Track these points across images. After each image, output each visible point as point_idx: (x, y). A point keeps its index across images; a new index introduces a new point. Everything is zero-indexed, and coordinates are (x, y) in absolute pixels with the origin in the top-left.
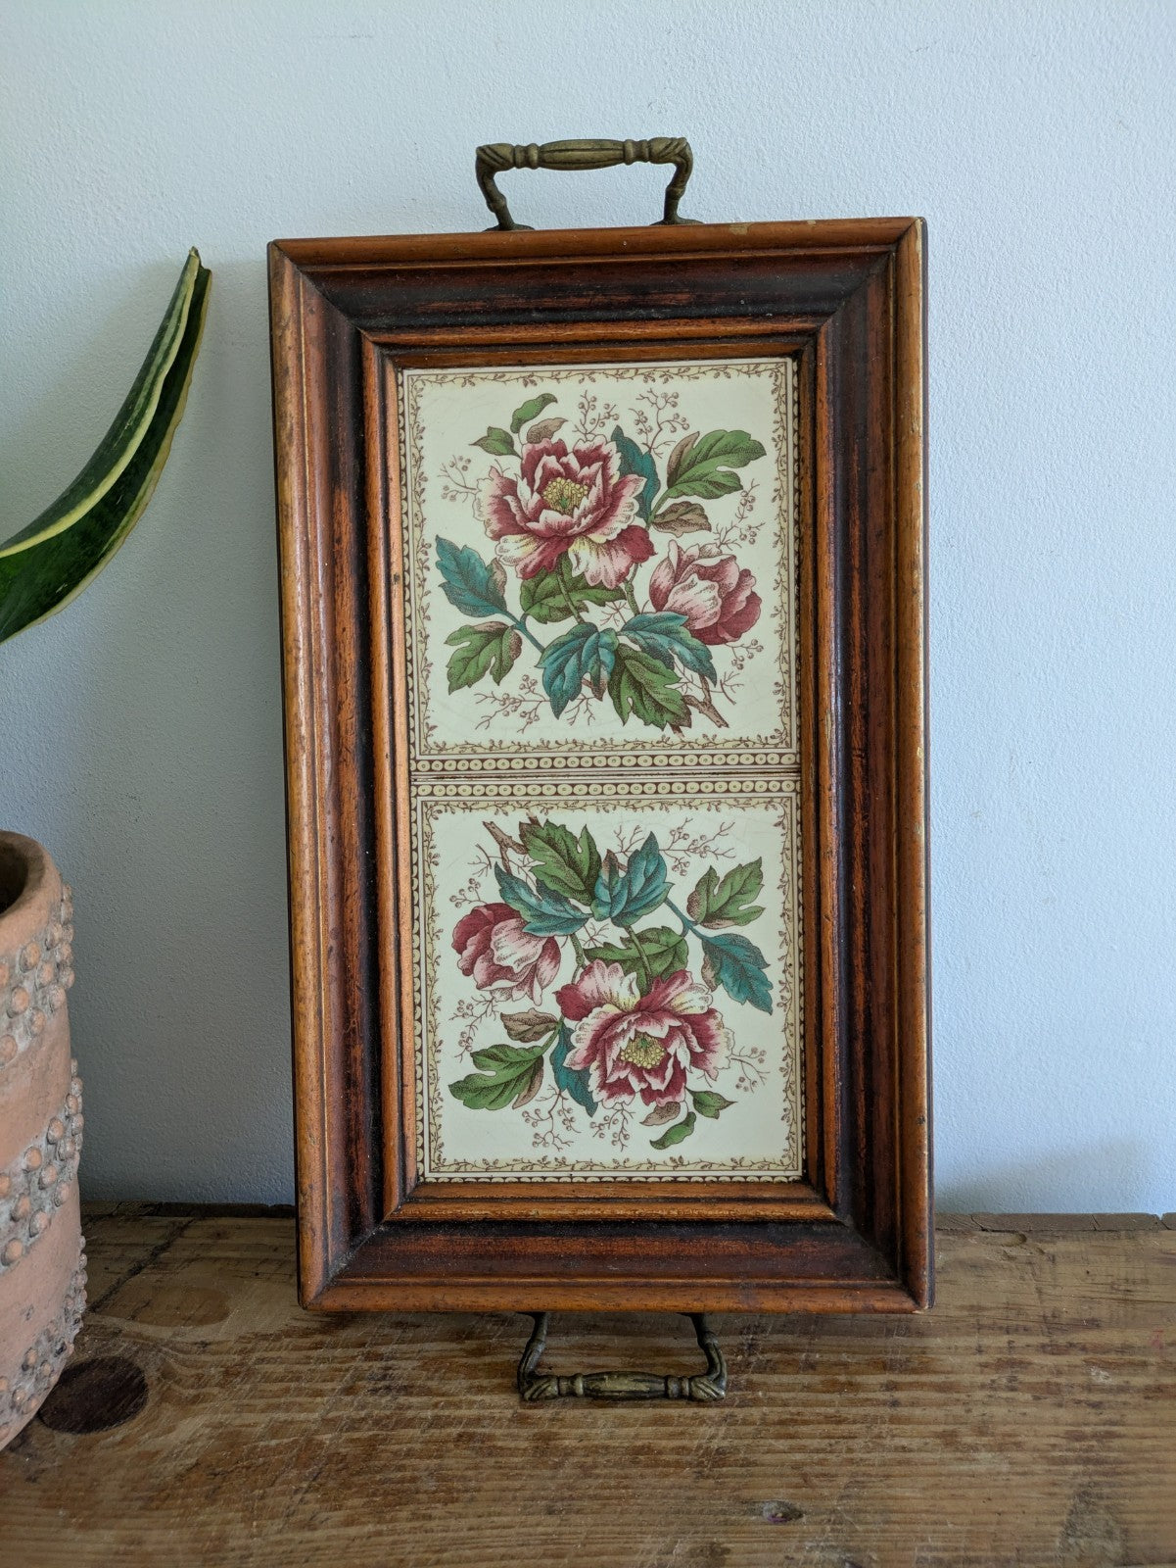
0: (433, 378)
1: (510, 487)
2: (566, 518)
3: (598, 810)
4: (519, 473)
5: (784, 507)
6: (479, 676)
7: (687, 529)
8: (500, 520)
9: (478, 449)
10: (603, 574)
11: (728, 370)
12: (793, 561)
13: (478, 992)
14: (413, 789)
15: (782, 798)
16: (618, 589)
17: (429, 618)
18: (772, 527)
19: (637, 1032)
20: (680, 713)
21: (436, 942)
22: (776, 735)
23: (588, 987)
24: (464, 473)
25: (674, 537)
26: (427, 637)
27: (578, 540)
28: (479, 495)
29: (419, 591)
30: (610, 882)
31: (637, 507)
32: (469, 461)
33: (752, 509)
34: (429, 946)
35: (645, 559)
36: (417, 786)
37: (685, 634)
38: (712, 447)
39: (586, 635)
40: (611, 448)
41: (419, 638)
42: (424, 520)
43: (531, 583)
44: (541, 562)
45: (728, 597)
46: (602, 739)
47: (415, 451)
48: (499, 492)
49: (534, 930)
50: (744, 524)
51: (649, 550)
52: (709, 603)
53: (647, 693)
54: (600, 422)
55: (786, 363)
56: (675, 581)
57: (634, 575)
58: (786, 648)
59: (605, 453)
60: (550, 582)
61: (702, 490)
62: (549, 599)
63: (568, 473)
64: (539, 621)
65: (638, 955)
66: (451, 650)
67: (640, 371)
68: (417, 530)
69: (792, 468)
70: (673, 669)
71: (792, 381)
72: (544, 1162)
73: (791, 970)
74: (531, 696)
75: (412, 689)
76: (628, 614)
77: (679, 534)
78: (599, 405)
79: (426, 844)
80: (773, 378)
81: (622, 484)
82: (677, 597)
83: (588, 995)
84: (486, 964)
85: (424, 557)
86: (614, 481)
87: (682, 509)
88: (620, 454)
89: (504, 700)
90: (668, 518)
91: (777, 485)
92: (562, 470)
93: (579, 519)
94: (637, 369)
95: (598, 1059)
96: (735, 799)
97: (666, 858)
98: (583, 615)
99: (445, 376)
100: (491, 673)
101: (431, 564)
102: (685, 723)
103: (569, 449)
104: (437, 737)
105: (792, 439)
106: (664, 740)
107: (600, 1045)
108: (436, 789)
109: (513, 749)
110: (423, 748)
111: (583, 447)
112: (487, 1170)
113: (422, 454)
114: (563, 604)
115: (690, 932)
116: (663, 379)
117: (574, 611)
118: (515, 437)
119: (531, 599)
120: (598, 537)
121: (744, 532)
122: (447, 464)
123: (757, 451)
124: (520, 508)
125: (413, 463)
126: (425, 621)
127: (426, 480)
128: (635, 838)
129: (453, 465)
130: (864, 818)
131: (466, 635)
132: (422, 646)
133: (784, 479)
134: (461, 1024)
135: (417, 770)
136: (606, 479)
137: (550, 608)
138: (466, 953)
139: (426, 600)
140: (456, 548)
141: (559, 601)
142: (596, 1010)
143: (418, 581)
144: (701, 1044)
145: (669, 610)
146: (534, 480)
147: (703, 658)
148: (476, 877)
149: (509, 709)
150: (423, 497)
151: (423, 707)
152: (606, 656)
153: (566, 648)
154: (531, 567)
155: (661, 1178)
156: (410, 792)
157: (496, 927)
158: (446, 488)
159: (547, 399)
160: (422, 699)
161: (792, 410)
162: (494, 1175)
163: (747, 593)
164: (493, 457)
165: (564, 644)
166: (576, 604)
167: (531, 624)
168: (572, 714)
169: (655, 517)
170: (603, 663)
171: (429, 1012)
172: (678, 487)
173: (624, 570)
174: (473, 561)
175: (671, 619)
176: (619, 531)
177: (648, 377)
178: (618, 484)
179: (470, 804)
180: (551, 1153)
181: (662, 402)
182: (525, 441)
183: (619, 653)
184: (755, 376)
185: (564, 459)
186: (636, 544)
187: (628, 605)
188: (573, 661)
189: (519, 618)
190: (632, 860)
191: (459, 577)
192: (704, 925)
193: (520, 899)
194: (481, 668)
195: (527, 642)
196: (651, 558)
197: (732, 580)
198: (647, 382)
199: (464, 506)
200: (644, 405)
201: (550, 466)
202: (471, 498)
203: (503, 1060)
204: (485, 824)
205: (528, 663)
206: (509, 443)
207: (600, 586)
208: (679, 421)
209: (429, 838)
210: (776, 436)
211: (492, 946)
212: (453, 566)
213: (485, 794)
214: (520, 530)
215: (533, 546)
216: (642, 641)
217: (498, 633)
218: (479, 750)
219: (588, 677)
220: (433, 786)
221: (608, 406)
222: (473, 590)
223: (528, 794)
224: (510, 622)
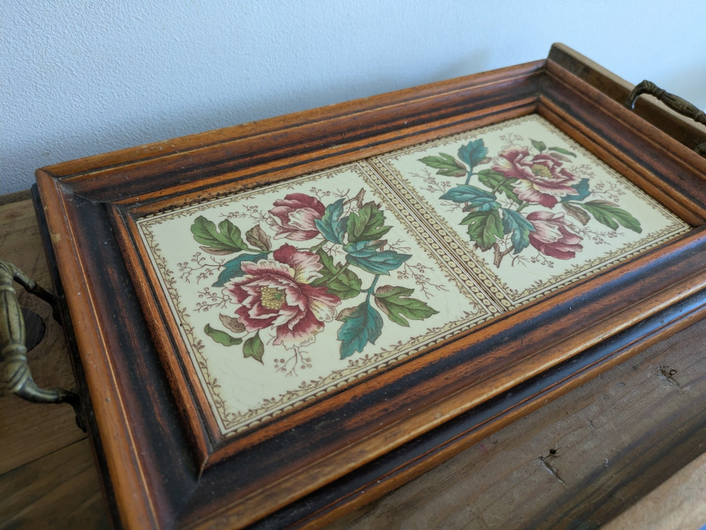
0: (221, 410)
1: (282, 329)
2: (287, 292)
3: (447, 222)
4: (270, 328)
5: (230, 200)
6: (416, 300)
7: (264, 235)
8: (309, 326)
9: (264, 358)
10: (312, 263)
11: (154, 246)
12: (259, 189)
13: (583, 237)
14: (510, 309)
15: (383, 161)
16: (318, 253)
17: (400, 342)
18: (243, 202)
19: (536, 176)
20: (369, 207)
21: (580, 265)
22: (354, 171)
23: (535, 198)
24: (286, 360)
25: (272, 239)
26: (413, 339)
27: (299, 281)
28: (298, 345)
29: (385, 355)
30: (478, 206)
31: (262, 261)
32: (276, 360)
33: (237, 212)
34: (585, 268)
35: (292, 247)
36: (507, 308)
37: (325, 218)
38: (206, 239)
39: (355, 259)
40: (229, 285)
41: (416, 342)
42: (334, 372)
43: (340, 295)
44: (323, 295)
45: (294, 207)
46: (408, 233)
47: (285, 399)
48: (290, 334)
49: (531, 227)
50: (248, 213)
51: (286, 247)
52: (301, 214)
53: (369, 223)
54: (214, 296)
55: (140, 223)
56: (297, 230)
57: (304, 249)
58: (307, 180)
59: (233, 287)
60: (333, 286)
61: (236, 235)
62: (344, 282)
63: (257, 300)
64: (361, 283)
65: (502, 186)
66: (411, 322)
67: (169, 286)
68: (344, 373)
69: (205, 204)
70: (348, 217)
71: (150, 218)
73: (457, 138)
74: (408, 271)
76: (330, 244)
77: (268, 238)
78: (201, 300)
79: (534, 290)
80: (152, 226)
81: (250, 272)
82: (306, 227)
83: (538, 197)
84: (568, 240)
85: (361, 362)
86: (251, 277)
87: (253, 240)
88: (231, 279)
89: (421, 283)
90: (261, 245)
91: (218, 207)
92: (256, 305)
93: (284, 285)
94: (168, 289)
95: (562, 184)
96: (397, 176)
97: (447, 191)
98: (343, 264)
99: (216, 402)
100: (410, 295)
101: (362, 355)
102: (373, 204)
103: (240, 306)
104: (470, 308)
105: (187, 208)
106: (389, 209)
107: (556, 186)
108: (501, 297)
109: (446, 269)
110: (482, 313)
111: (234, 299)
112: (656, 206)
113: (284, 393)
114: (343, 275)
115: (473, 172)
116: (170, 274)
117: (344, 268)
118: (244, 340)
119: (350, 291)
120: (291, 272)
121: (252, 211)
122: (285, 373)
123: (201, 220)
124: (294, 318)
125: (295, 396)
126: (403, 343)
127: (304, 383)
128: (448, 204)
129: (284, 369)
130: (372, 126)
131: (396, 317)
132: (421, 339)
133: (213, 205)
134: (607, 239)
136: (250, 281)
137: (349, 280)
138: (572, 250)
139: (389, 349)
140: (343, 344)
141: (342, 278)
142: (542, 192)
143: (380, 359)
144: (517, 154)
145: (316, 228)
146: (271, 317)
147: (333, 207)
148: (530, 261)
149: (424, 279)
150: (317, 379)
151: (458, 323)
152: (361, 246)
153: (368, 265)
154: (330, 299)
155: (586, 151)
156: (516, 312)
157: (545, 242)
158: (303, 367)
159: (209, 330)
160: (454, 326)
161: (169, 213)
163: (286, 201)
164: (265, 347)
165: (367, 267)
166: (339, 269)
167: (366, 285)
168: (404, 250)
169: (263, 250)
170: (365, 246)
171: (616, 255)
172: (239, 246)
173: (305, 254)
174: (346, 332)
175: (320, 226)
176: (282, 264)
177: (172, 282)
178: (252, 274)
179: (494, 278)
180: (621, 187)
181: (187, 270)
182: (245, 333)
183: (355, 241)
184: (153, 234)
185: (248, 306)
186: (285, 254)
187: (325, 246)
188: (373, 259)
189: (366, 294)
190: (460, 202)
191: (361, 335)
192: (466, 169)
193: (522, 237)
194: (411, 302)
195: (378, 285)
196: (290, 244)
197: (282, 209)
198: (175, 282)
199: (310, 351)
200: (193, 277)
201: (256, 312)
202: (301, 349)
203: (604, 218)
204: (498, 267)
205: (390, 279)
206: (251, 341)
207: (321, 261)
208: (196, 258)
209: (530, 291)
210: (188, 215)
211: (556, 240)
212: (356, 342)
213: (482, 273)
214: (309, 313)
215: (316, 303)
216: (341, 233)
217: (383, 301)
218: (460, 285)
219: (378, 250)
220: (500, 300)
221: (200, 296)
222: (364, 324)
223: (465, 254)
224: (372, 297)
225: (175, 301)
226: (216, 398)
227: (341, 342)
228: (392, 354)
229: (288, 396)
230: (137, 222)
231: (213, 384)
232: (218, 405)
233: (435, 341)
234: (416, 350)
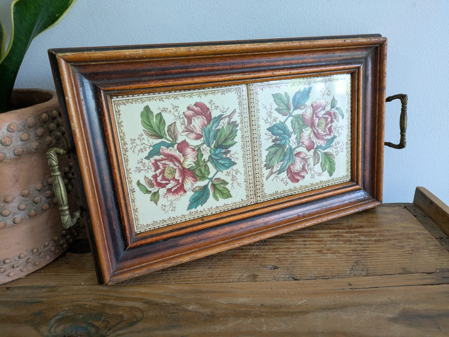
0: (137, 222)
1: (169, 190)
2: (177, 171)
3: (261, 147)
4: (164, 188)
5: (165, 97)
6: (227, 189)
7: (176, 130)
8: (180, 192)
9: (158, 203)
10: (193, 156)
11: (120, 122)
12: (183, 92)
13: (308, 173)
14: (258, 202)
15: (255, 89)
16: (197, 151)
17: (212, 207)
18: (172, 100)
19: (317, 127)
20: (233, 125)
21: (297, 187)
22: (237, 93)
23: (306, 143)
24: (166, 206)
25: (179, 134)
26: (217, 207)
27: (183, 166)
28: (173, 200)
29: (204, 212)
30: (280, 140)
31: (171, 148)
32: (162, 205)
33: (167, 108)
34: (298, 189)
35: (187, 143)
37: (209, 126)
38: (147, 125)
39: (212, 158)
40: (152, 160)
41: (218, 209)
42: (183, 215)
43: (198, 178)
44: (191, 176)
45: (197, 113)
46: (242, 148)
47: (161, 223)
48: (171, 194)
49: (293, 161)
50: (172, 111)
51: (184, 142)
52: (199, 120)
53: (228, 136)
54: (144, 165)
55: (114, 101)
56: (193, 132)
57: (192, 146)
58: (211, 92)
59: (154, 161)
60: (197, 172)
61: (163, 127)
62: (203, 172)
63: (163, 172)
64: (209, 174)
65: (298, 129)
66: (220, 199)
67: (124, 153)
68: (186, 217)
69: (151, 95)
70: (220, 129)
71: (120, 98)
72: (347, 148)
73: (301, 82)
74: (231, 173)
75: (232, 208)
76: (205, 146)
77: (178, 133)
78: (138, 166)
79: (273, 195)
80: (120, 105)
81: (164, 154)
82: (198, 131)
83: (308, 142)
84: (302, 173)
85: (194, 213)
86: (163, 157)
87: (170, 133)
88: (154, 156)
89: (233, 180)
90: (173, 137)
91: (158, 100)
92: (162, 175)
93: (177, 166)
94: (124, 155)
95: (323, 137)
96: (256, 104)
97: (273, 124)
98: (206, 160)
99: (135, 218)
100: (226, 186)
101: (195, 210)
102: (235, 123)
103: (154, 173)
104: (244, 198)
105: (141, 96)
106: (241, 129)
107: (320, 137)
108: (259, 195)
109: (246, 175)
110: (248, 202)
111: (153, 169)
112: (349, 163)
114: (204, 167)
115: (292, 114)
116: (126, 145)
117: (205, 163)
118: (153, 192)
119: (203, 177)
120: (182, 159)
121: (175, 110)
122: (163, 212)
123: (147, 108)
124: (175, 186)
125: (165, 222)
128: (268, 134)
129: (164, 210)
131: (215, 195)
132: (220, 208)
133: (156, 98)
134: (316, 176)
135: (254, 202)
136: (163, 160)
137: (205, 171)
138: (299, 178)
139: (206, 209)
140: (190, 204)
141: (203, 169)
142: (312, 139)
143: (201, 213)
144: (320, 107)
145: (202, 133)
146: (166, 183)
147: (216, 120)
148: (281, 179)
149: (235, 178)
150: (175, 217)
151: (237, 204)
152: (218, 151)
154: (193, 179)
155: (350, 115)
156: (260, 203)
157: (293, 171)
158: (172, 210)
159: (139, 184)
160: (234, 205)
161: (131, 97)
162: (349, 161)
163: (195, 107)
164: (160, 198)
165: (215, 165)
166: (203, 163)
167: (211, 176)
168: (235, 159)
169: (173, 141)
170: (220, 152)
171: (313, 186)
172: (163, 135)
173: (191, 149)
174: (193, 198)
175: (205, 132)
176: (179, 153)
177: (126, 150)
178: (164, 156)
179: (262, 185)
180: (345, 146)
181: (134, 145)
182: (154, 188)
183: (216, 147)
184: (121, 112)
185: (158, 175)
186: (182, 147)
187: (202, 147)
188: (220, 161)
189: (209, 180)
190: (274, 135)
191: (199, 201)
192: (290, 111)
193: (286, 166)
194: (225, 189)
195: (216, 177)
196: (187, 141)
197: (190, 113)
198: (128, 151)
199: (177, 204)
200: (136, 150)
201: (161, 179)
202: (174, 202)
203: (324, 164)
204: (267, 180)
205: (222, 175)
206: (155, 193)
207: (197, 156)
208: (140, 138)
209: (271, 195)
210: (141, 102)
211: (297, 172)
212: (195, 203)
213: (259, 181)
214: (182, 185)
215: (187, 180)
216: (213, 140)
217: (214, 185)
218: (247, 185)
219: (224, 156)
220: (257, 196)
221: (138, 163)
222: (202, 196)
223: (258, 169)
224: (211, 183)
225: (126, 163)
226: (136, 216)
227: (190, 202)
228: (206, 212)
229: (163, 221)
230: (113, 100)
231: (136, 210)
232: (136, 220)
233: (224, 210)
234: (216, 212)
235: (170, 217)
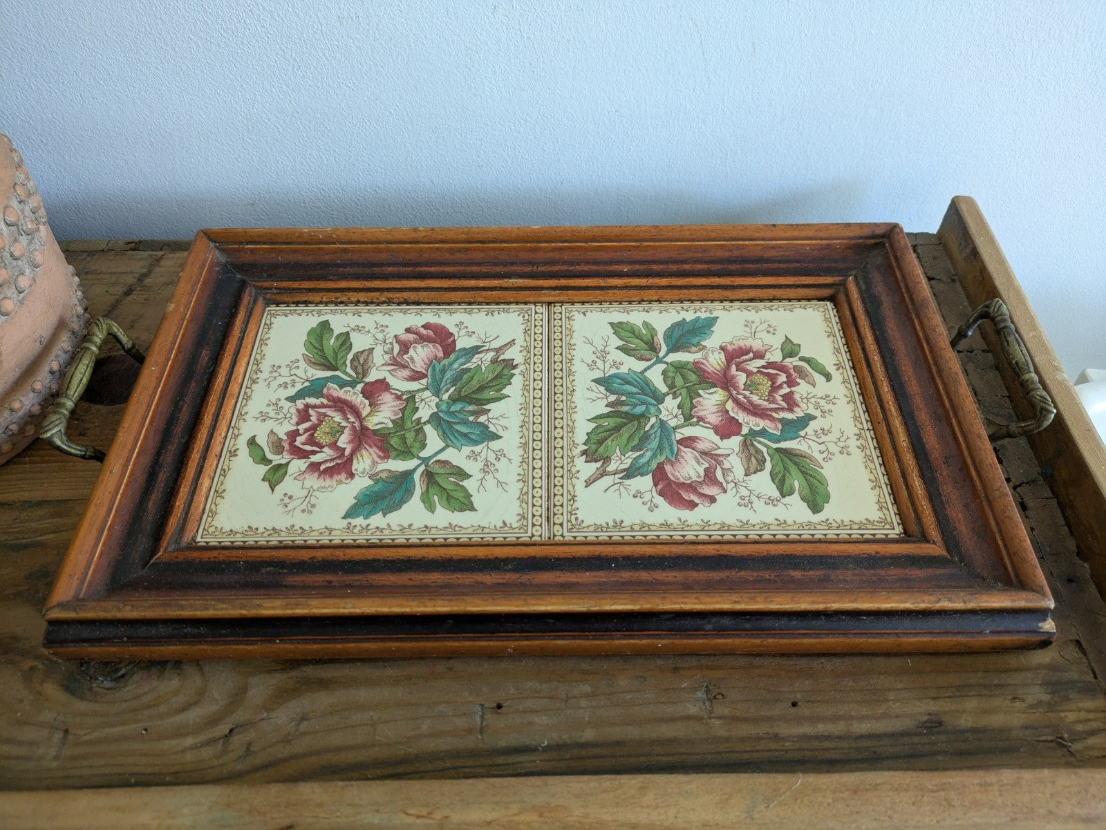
0: (209, 519)
1: (314, 467)
2: (347, 431)
3: (575, 413)
4: (304, 460)
5: (367, 311)
6: (464, 489)
7: (370, 361)
8: (339, 473)
9: (277, 488)
10: (393, 409)
11: (265, 340)
12: (404, 307)
13: (729, 491)
14: (556, 540)
15: (566, 313)
16: (407, 400)
17: (410, 525)
18: (378, 317)
19: (744, 390)
20: (503, 365)
21: (690, 522)
22: (522, 316)
23: (714, 419)
24: (294, 498)
25: (375, 368)
26: (426, 527)
27: (365, 423)
28: (315, 488)
29: (386, 532)
30: (631, 405)
31: (348, 389)
32: (286, 494)
33: (363, 327)
34: (693, 528)
35: (387, 384)
36: (555, 536)
37: (446, 362)
38: (315, 347)
39: (439, 419)
40: (300, 404)
41: (427, 532)
42: (326, 528)
43: (393, 454)
44: (377, 446)
45: (423, 339)
46: (520, 410)
47: (267, 534)
48: (316, 474)
49: (672, 453)
50: (373, 331)
51: (382, 382)
52: (425, 349)
53: (487, 383)
54: (279, 410)
55: (269, 311)
56: (407, 367)
57: (397, 390)
58: (462, 311)
59: (303, 407)
60: (394, 441)
61: (344, 353)
62: (408, 441)
63: (313, 429)
64: (424, 449)
65: (685, 389)
66: (439, 509)
67: (250, 386)
68: (333, 533)
69: (340, 307)
70: (471, 369)
71: (282, 308)
72: (862, 448)
73: (685, 308)
74: (483, 455)
75: (470, 539)
76: (427, 394)
77: (373, 365)
78: (265, 410)
79: (604, 529)
80: (277, 317)
81: (329, 397)
82: (418, 366)
83: (720, 419)
84: (704, 487)
85: (358, 528)
86: (325, 402)
87: (356, 363)
88: (306, 398)
89: (485, 472)
90: (361, 371)
91: (350, 315)
92: (309, 433)
93: (349, 422)
94: (247, 388)
95: (770, 413)
96: (566, 336)
97: (610, 373)
98: (423, 421)
99: (211, 511)
100: (462, 481)
101: (365, 523)
102: (510, 362)
103: (295, 428)
104: (513, 520)
105: (321, 307)
106: (523, 374)
107: (759, 412)
108: (559, 522)
109: (525, 467)
110: (522, 531)
111: (295, 419)
112: (880, 487)
113: (270, 528)
114: (413, 433)
115: (664, 360)
116: (258, 373)
117: (420, 426)
118: (275, 463)
119: (406, 453)
120: (366, 411)
121: (379, 331)
122: (281, 509)
123: (324, 324)
124: (332, 460)
125: (276, 535)
126: (413, 528)
128: (596, 390)
129: (285, 506)
130: (578, 264)
131: (428, 499)
132: (433, 531)
133: (347, 311)
134: (758, 504)
135: (541, 536)
136: (322, 406)
137: (414, 441)
138: (697, 500)
139: (394, 527)
140: (356, 505)
141: (410, 436)
142: (732, 414)
143: (378, 533)
144: (747, 353)
145: (427, 370)
146: (313, 451)
147: (464, 352)
148: (632, 494)
149: (492, 469)
150: (306, 528)
151: (486, 531)
152: (457, 407)
153: (447, 431)
154: (380, 453)
155: (853, 376)
156: (560, 543)
157: (672, 478)
158: (303, 511)
159: (252, 442)
160: (480, 531)
161: (301, 308)
162: (882, 482)
163: (422, 330)
164: (287, 478)
165: (444, 432)
166: (414, 424)
167: (425, 454)
168: (500, 429)
169: (358, 378)
170: (461, 409)
171: (752, 528)
172: (339, 365)
173: (393, 396)
174: (368, 493)
175: (434, 370)
176: (363, 399)
177: (254, 382)
178: (329, 400)
179: (570, 498)
180: (853, 443)
181: (275, 374)
182: (280, 457)
183: (456, 399)
184: (272, 326)
185: (301, 432)
186: (375, 389)
187: (421, 394)
188: (458, 427)
189: (420, 462)
190: (613, 393)
191: (379, 503)
192: (658, 353)
193: (648, 463)
194: (457, 488)
195: (441, 457)
196: (387, 380)
197: (411, 337)
198: (258, 383)
199: (321, 499)
200: (274, 384)
201: (303, 441)
202: (315, 493)
203: (784, 476)
204: (586, 487)
205: (456, 456)
206: (278, 467)
207: (403, 410)
208: (293, 364)
209: (598, 528)
210: (317, 315)
211: (689, 482)
212: (370, 507)
213: (562, 486)
214: (350, 460)
215: (364, 452)
216: (448, 386)
217: (429, 476)
218: (525, 490)
219: (471, 418)
220: (554, 524)
221: (268, 405)
222: (392, 493)
223: (562, 457)
224: (423, 468)
225: (244, 401)
226: (213, 506)
227: (356, 501)
228: (394, 533)
229: (271, 532)
230: (267, 309)
231: (220, 494)
232: (210, 514)
233: (445, 539)
234: (421, 539)
235: (293, 526)
